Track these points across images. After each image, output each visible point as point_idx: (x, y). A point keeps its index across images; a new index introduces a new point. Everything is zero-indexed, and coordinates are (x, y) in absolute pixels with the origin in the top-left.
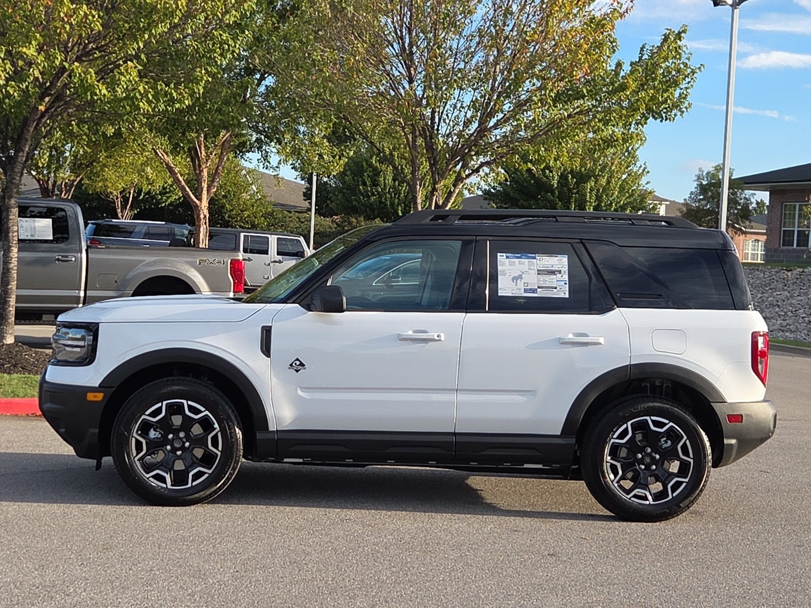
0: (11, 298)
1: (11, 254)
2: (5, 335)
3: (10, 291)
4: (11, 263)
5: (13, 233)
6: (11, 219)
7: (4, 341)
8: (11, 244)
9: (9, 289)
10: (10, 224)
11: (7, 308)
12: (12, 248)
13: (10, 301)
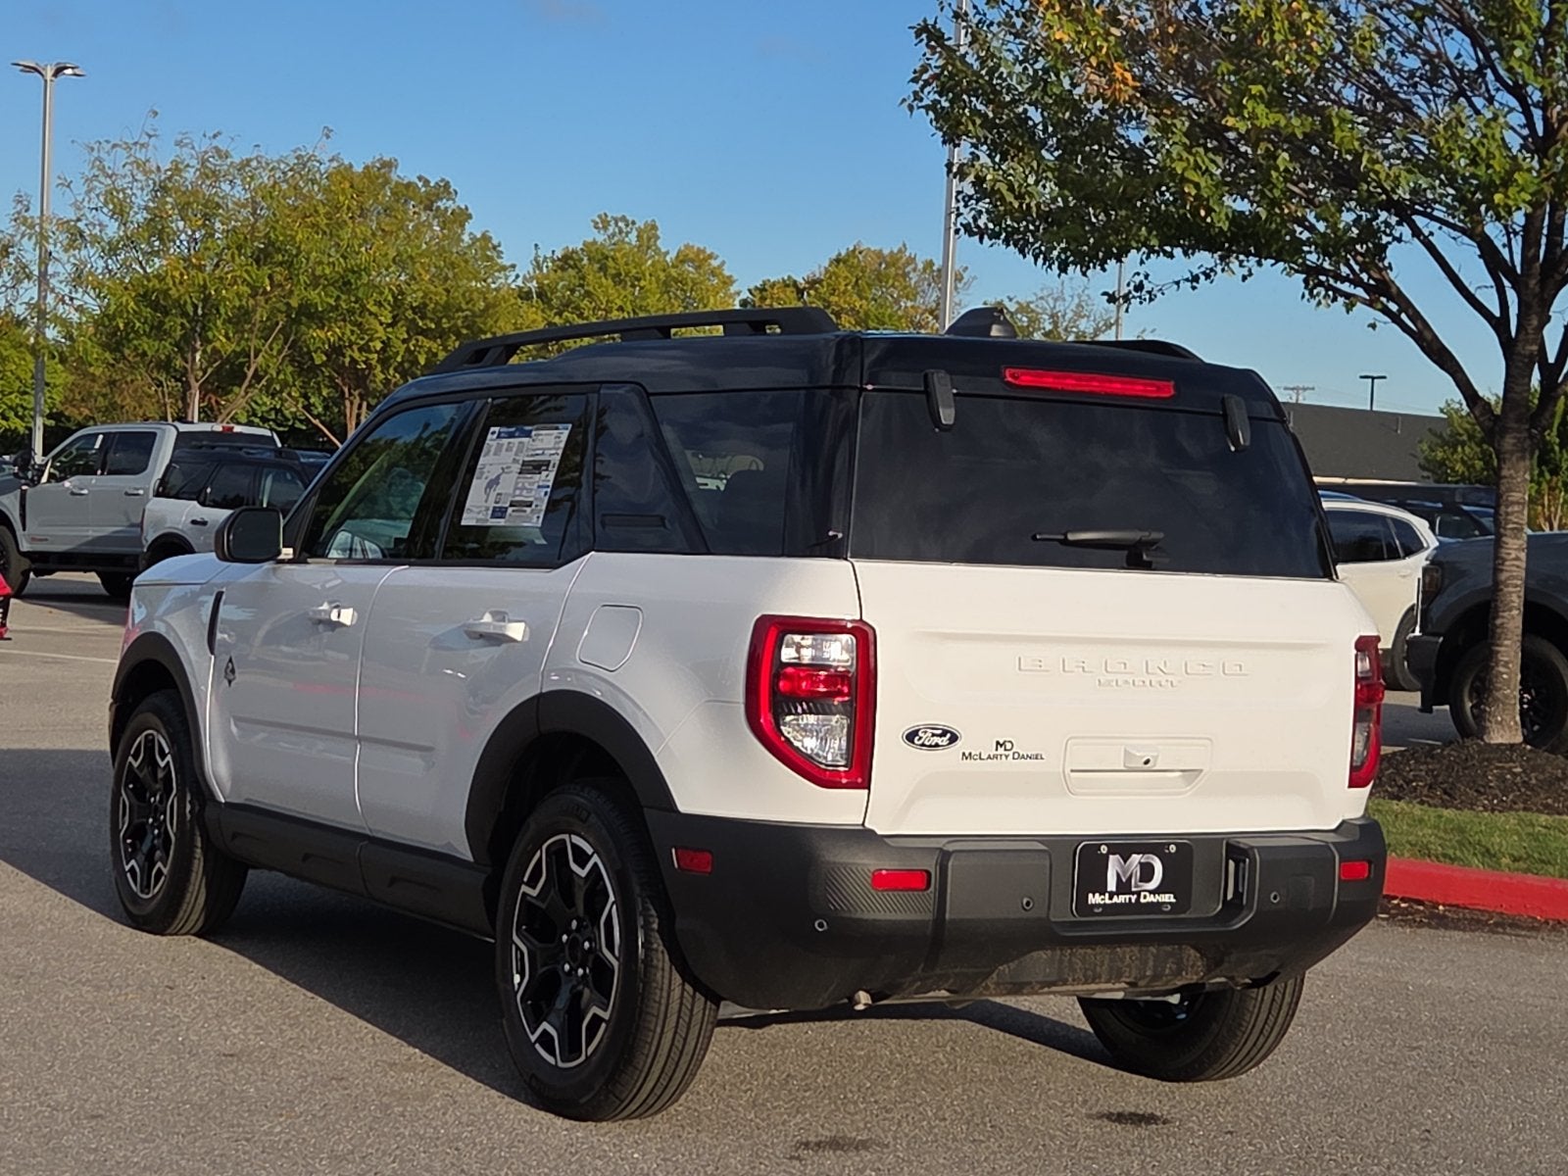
0: (1501, 646)
1: (1503, 550)
2: (1488, 724)
3: (1499, 631)
4: (1502, 570)
5: (1507, 507)
6: (1505, 477)
7: (1485, 737)
8: (1502, 530)
9: (1497, 627)
10: (1503, 488)
11: (1493, 668)
12: (1504, 539)
13: (1498, 652)
